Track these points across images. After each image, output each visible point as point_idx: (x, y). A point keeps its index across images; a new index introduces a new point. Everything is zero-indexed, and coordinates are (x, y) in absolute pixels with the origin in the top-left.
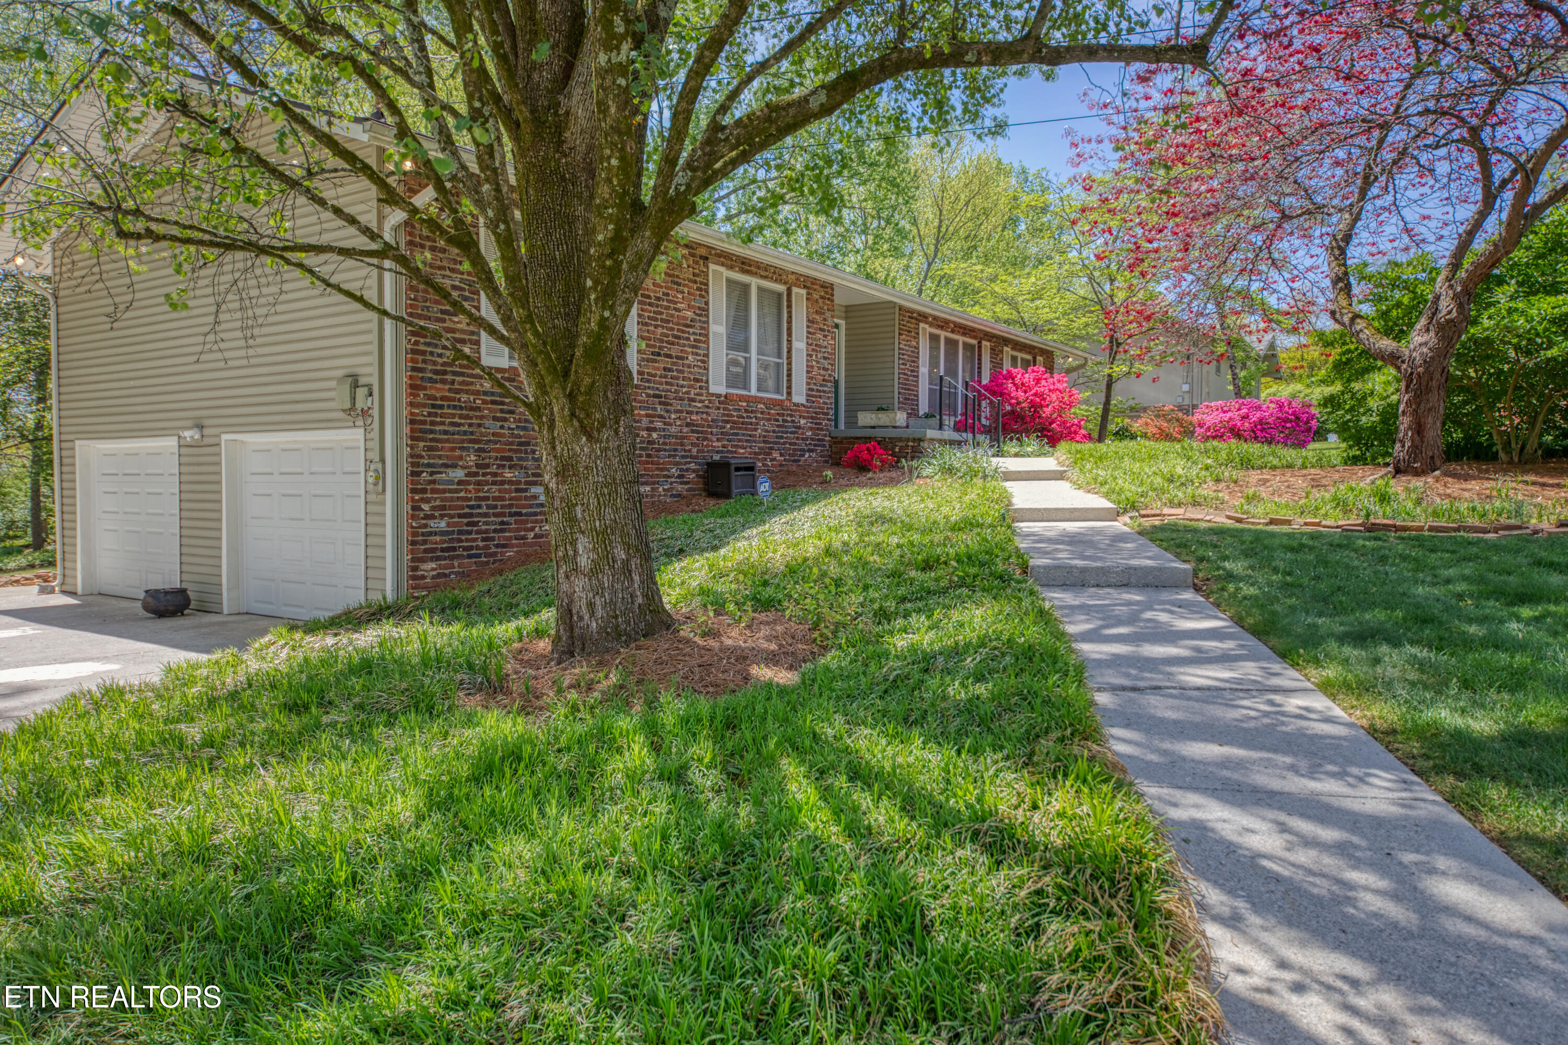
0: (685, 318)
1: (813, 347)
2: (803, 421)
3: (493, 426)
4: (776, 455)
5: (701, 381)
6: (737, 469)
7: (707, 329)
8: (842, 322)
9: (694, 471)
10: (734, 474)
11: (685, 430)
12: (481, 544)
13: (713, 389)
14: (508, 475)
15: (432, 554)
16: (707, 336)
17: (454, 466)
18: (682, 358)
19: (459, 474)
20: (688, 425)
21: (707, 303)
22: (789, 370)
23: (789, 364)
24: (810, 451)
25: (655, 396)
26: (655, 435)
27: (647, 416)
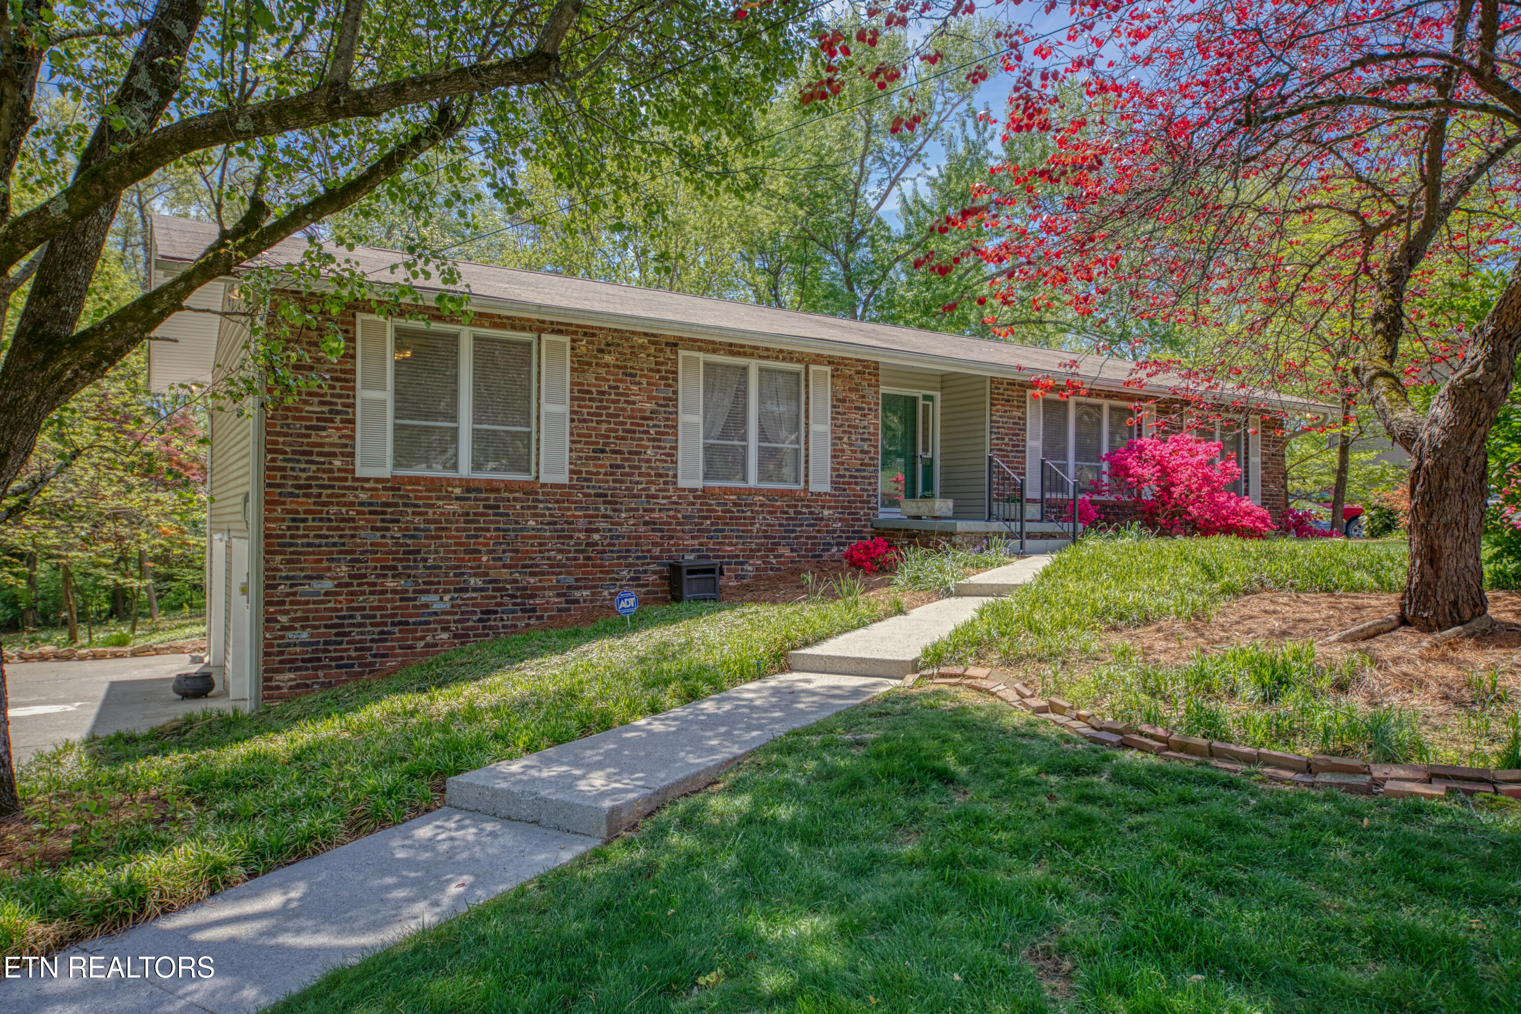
0: (644, 411)
1: (841, 428)
2: (826, 512)
3: (370, 537)
4: (786, 551)
5: (668, 477)
6: (690, 572)
7: (676, 420)
8: (937, 395)
9: (654, 572)
10: (686, 577)
11: (642, 528)
12: (353, 654)
13: (682, 483)
14: (390, 584)
15: (291, 664)
16: (675, 427)
17: (321, 578)
18: (639, 453)
19: (328, 585)
20: (646, 523)
21: (675, 393)
22: (807, 456)
23: (807, 449)
24: (838, 544)
25: (598, 495)
26: (596, 537)
27: (585, 516)
